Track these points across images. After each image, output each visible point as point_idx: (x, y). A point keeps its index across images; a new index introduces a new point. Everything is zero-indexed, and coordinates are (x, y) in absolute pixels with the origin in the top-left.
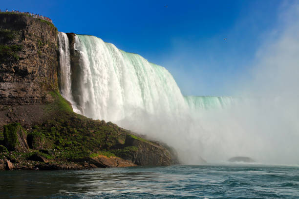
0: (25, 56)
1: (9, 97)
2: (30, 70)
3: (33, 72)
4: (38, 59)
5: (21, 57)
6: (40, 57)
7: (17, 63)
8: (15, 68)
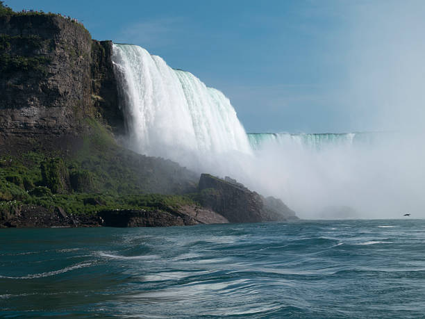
0: (55, 71)
1: (35, 127)
2: (61, 91)
3: (65, 92)
4: (71, 75)
5: (50, 72)
6: (73, 72)
7: (46, 81)
8: (43, 87)
